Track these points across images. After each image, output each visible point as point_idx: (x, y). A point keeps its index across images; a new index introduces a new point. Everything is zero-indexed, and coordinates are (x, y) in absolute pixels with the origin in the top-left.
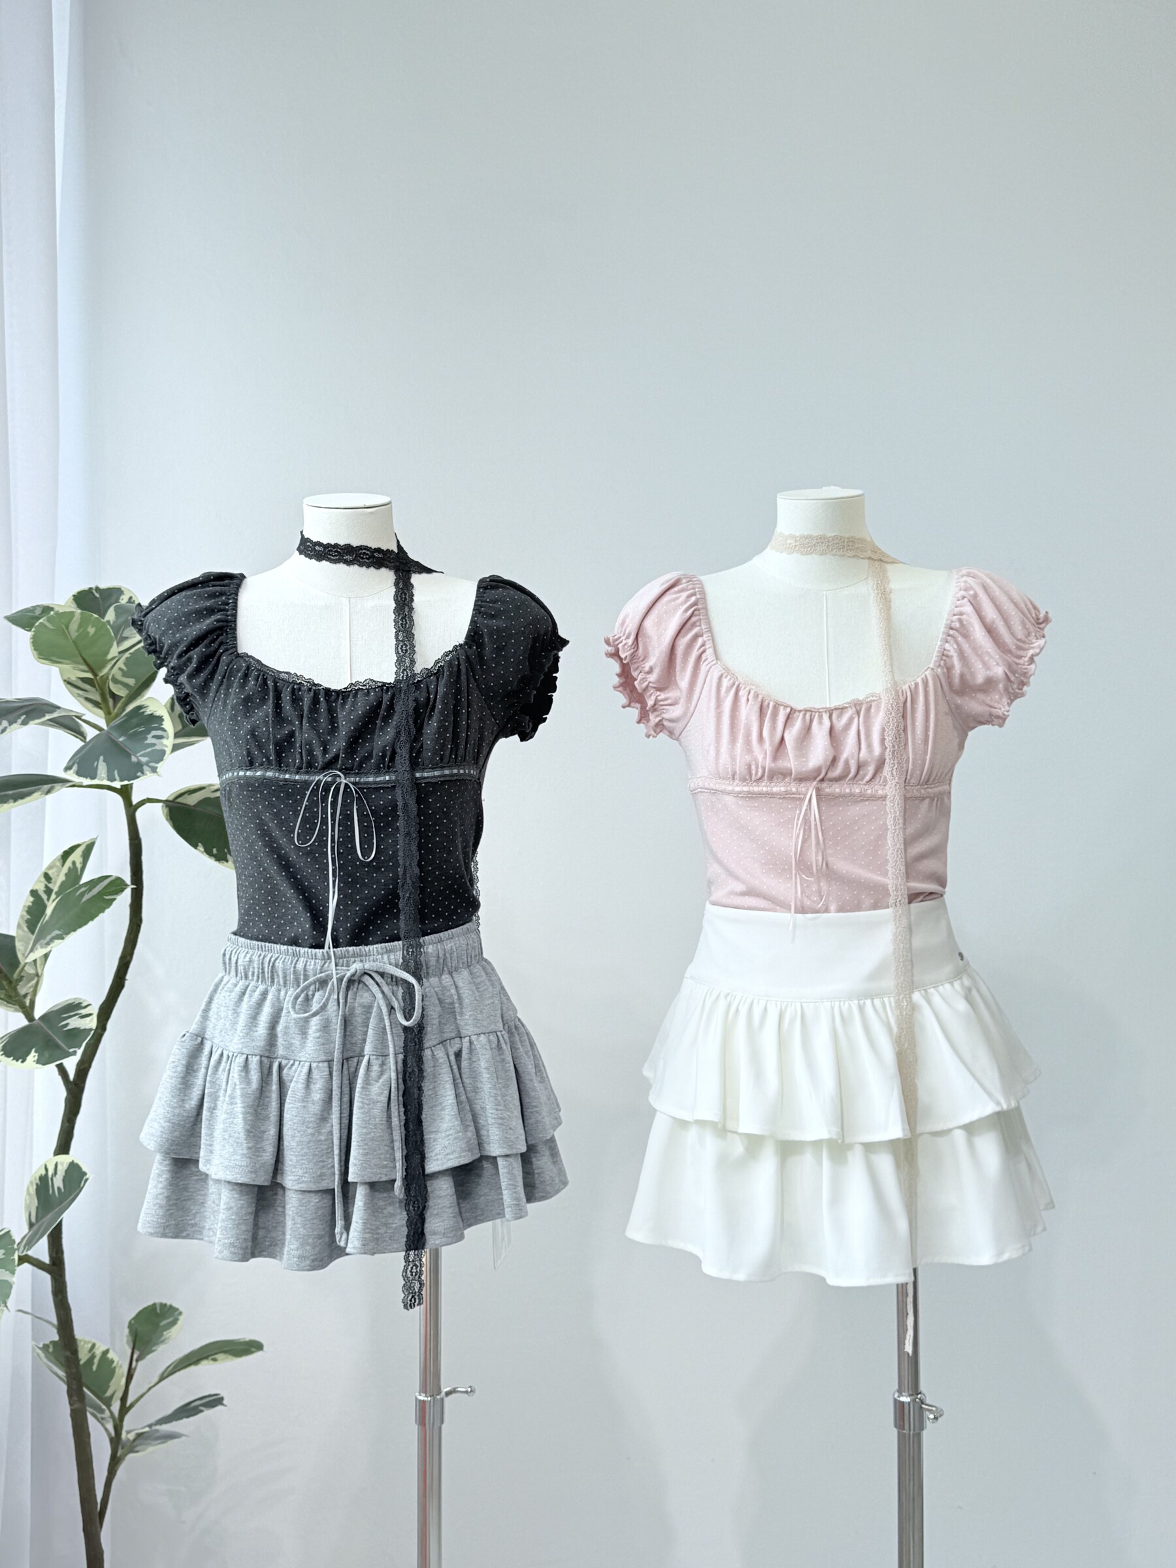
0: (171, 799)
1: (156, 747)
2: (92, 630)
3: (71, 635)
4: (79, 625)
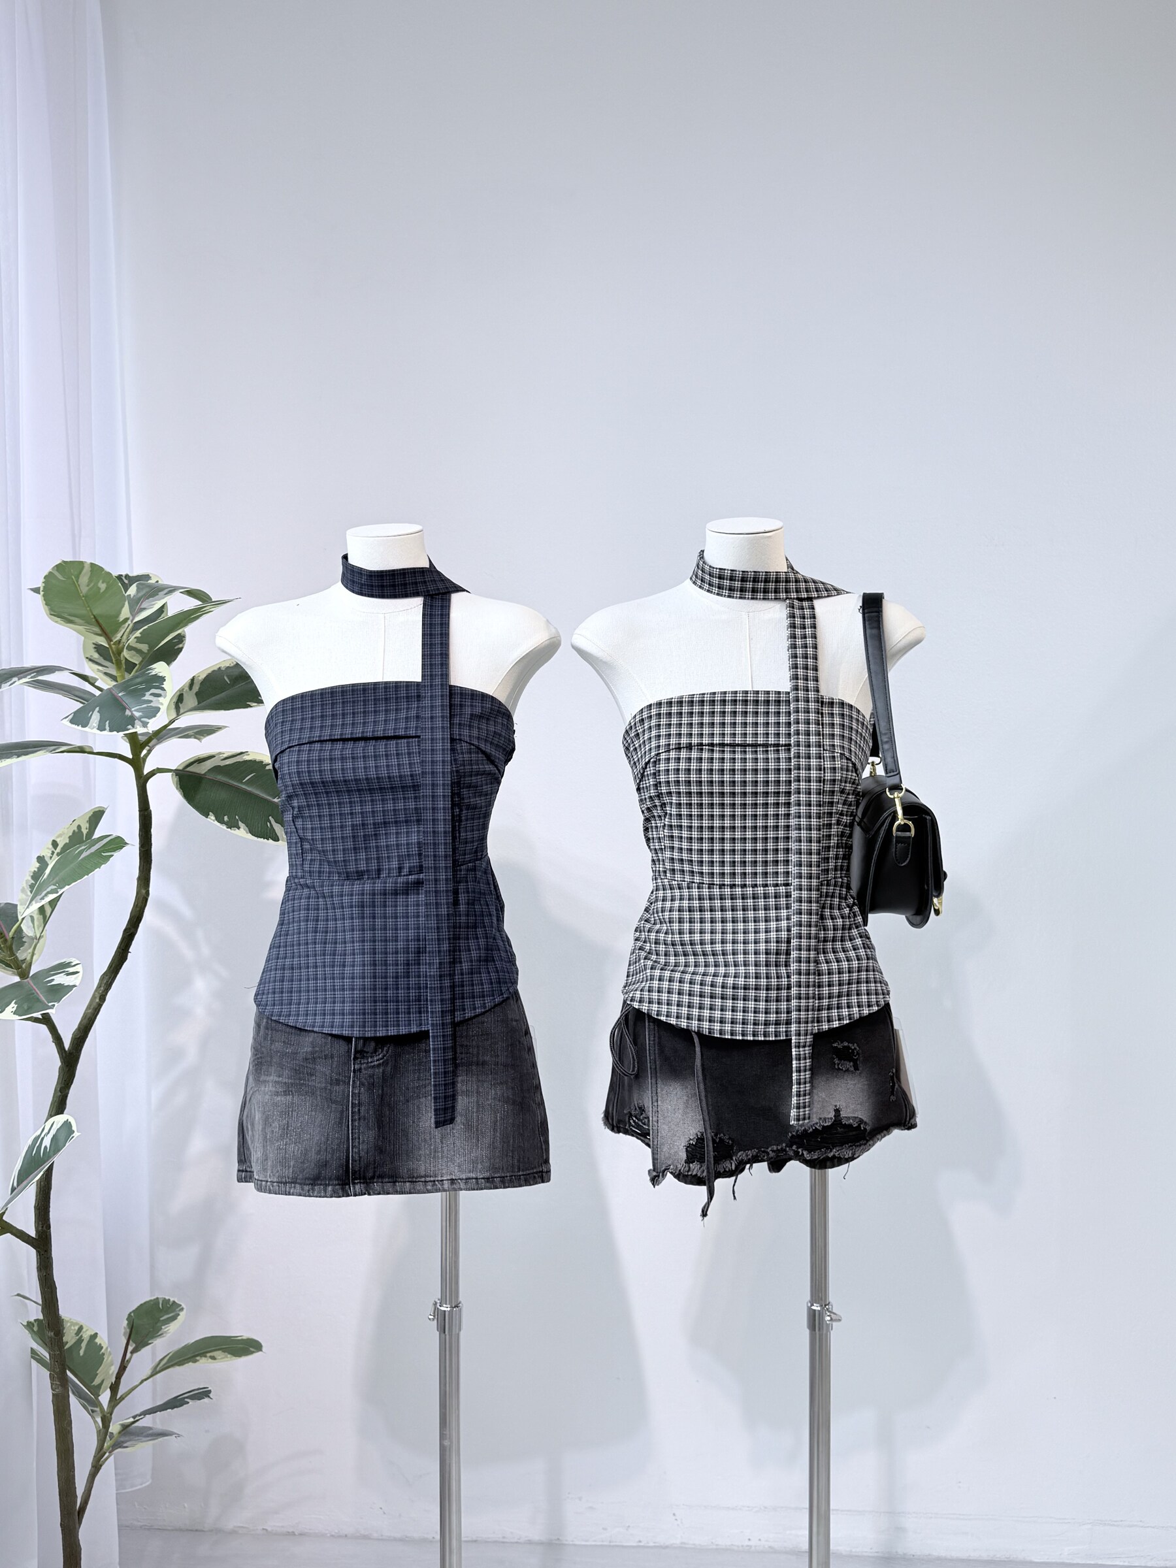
0: (181, 768)
2: (103, 586)
3: (82, 589)
4: (89, 579)
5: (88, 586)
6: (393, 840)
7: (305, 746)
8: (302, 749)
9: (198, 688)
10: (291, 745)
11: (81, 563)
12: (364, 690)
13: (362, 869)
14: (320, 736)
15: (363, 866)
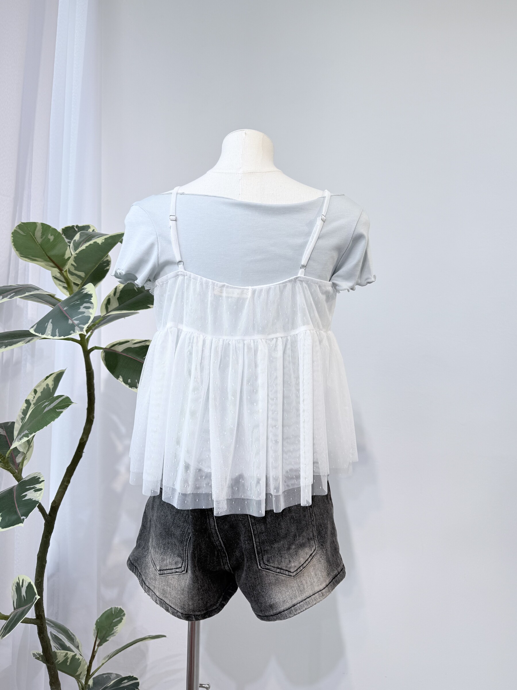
0: (108, 347)
1: (85, 314)
2: (51, 238)
3: (38, 240)
4: (41, 234)
5: (42, 238)
9: (119, 294)
11: (35, 224)
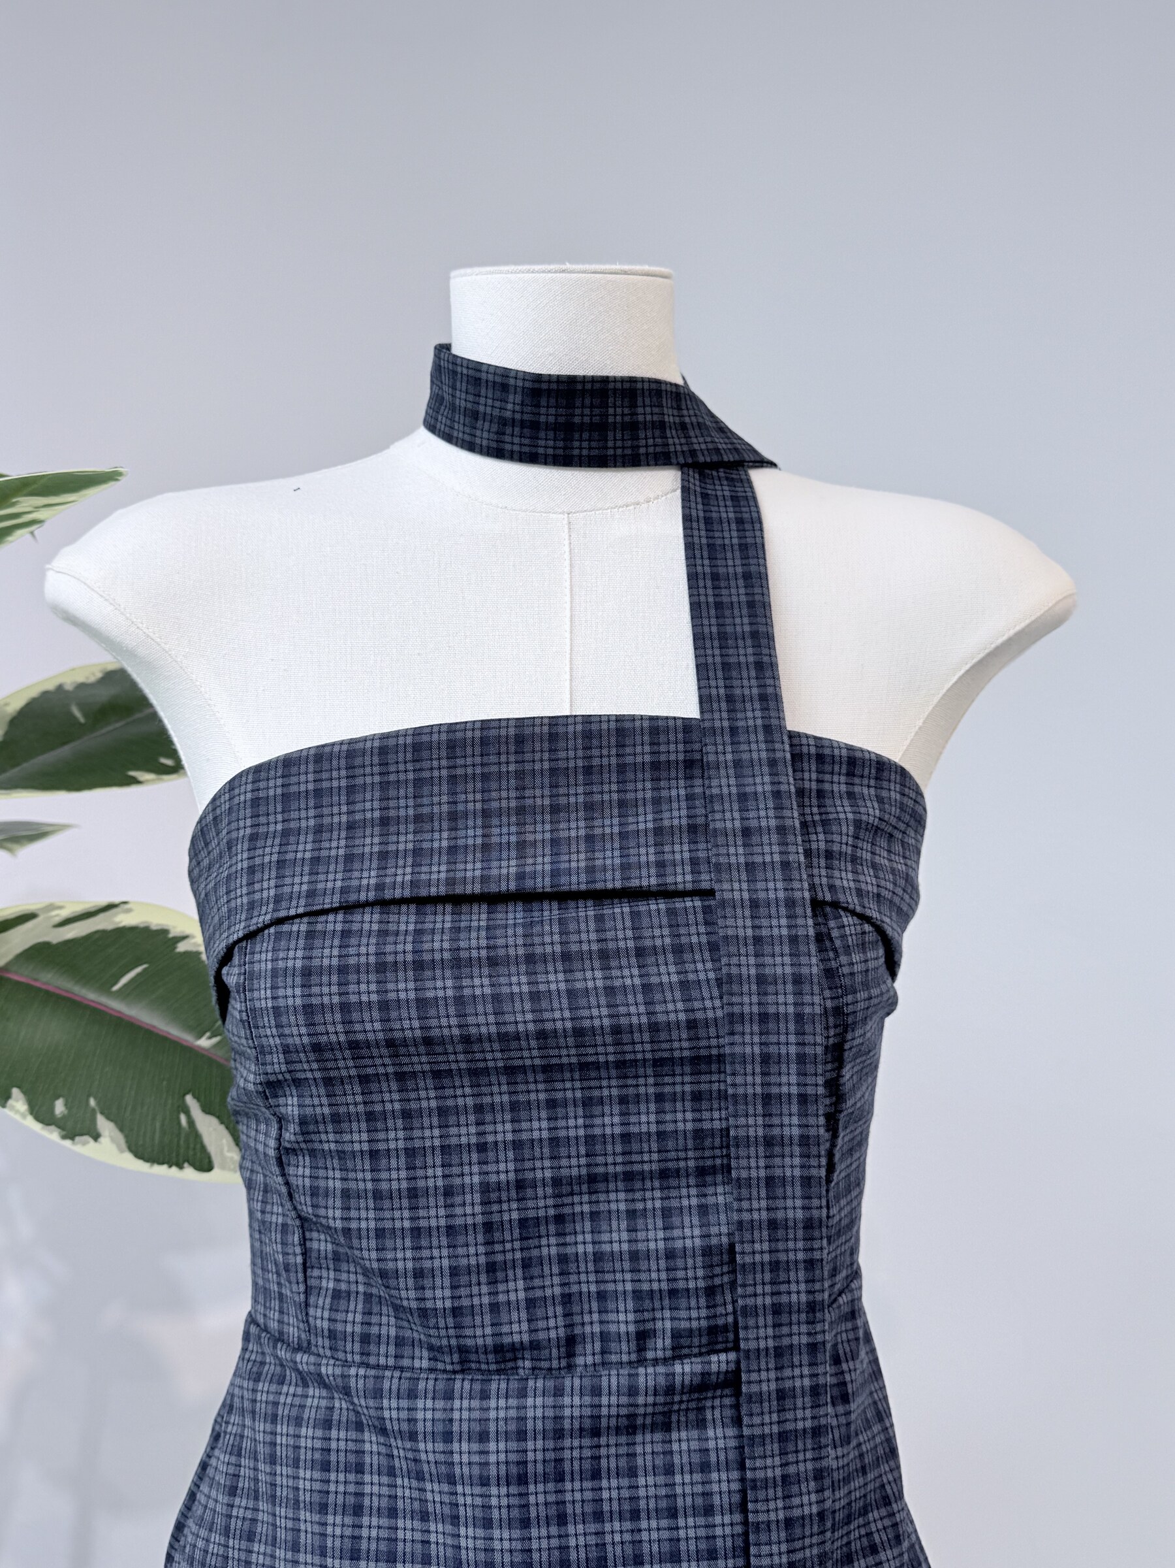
6: (617, 1239)
7: (331, 917)
8: (319, 927)
10: (283, 914)
12: (520, 740)
13: (516, 1338)
14: (380, 887)
15: (517, 1331)
